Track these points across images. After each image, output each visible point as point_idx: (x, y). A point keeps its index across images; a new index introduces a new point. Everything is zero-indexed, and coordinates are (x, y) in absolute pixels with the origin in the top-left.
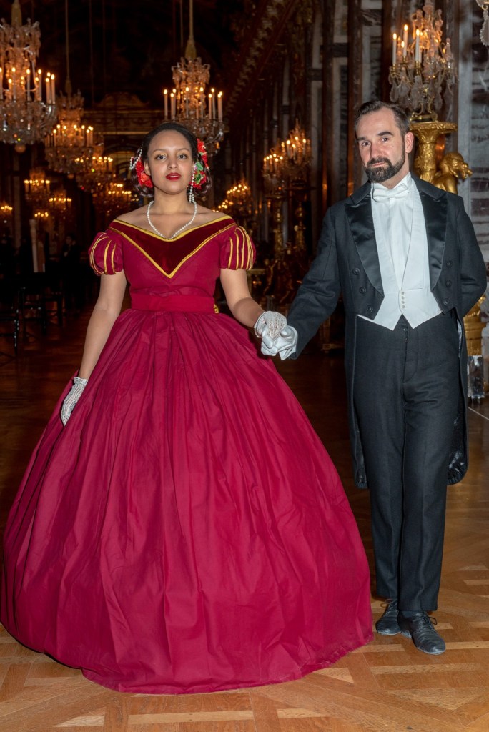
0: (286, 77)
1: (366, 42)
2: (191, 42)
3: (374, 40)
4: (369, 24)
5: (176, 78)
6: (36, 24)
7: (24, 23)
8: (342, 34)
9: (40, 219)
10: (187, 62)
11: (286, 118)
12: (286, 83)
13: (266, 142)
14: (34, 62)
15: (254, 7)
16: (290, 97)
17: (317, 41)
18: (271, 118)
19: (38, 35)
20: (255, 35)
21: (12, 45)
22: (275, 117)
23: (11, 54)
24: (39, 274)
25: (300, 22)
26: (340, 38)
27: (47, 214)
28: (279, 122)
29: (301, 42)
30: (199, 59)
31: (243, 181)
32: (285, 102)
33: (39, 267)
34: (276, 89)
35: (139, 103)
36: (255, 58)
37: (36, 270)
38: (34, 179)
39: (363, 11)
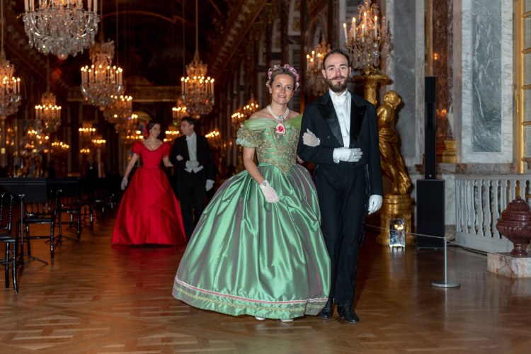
0: (242, 68)
1: (290, 53)
2: (197, 53)
3: (295, 52)
4: (292, 43)
5: (188, 72)
6: (112, 42)
7: (106, 41)
8: (277, 47)
9: (83, 153)
10: (194, 63)
11: (242, 93)
12: (242, 73)
13: (229, 107)
14: (111, 62)
15: (222, 28)
16: (245, 81)
17: (262, 50)
18: (232, 92)
19: (113, 48)
20: (222, 44)
21: (99, 52)
22: (235, 92)
23: (98, 58)
24: (102, 178)
25: (251, 38)
26: (276, 50)
27: (88, 151)
28: (238, 95)
29: (252, 50)
30: (201, 62)
31: (216, 129)
32: (242, 83)
33: (102, 174)
34: (235, 76)
35: (147, 82)
36: (222, 57)
37: (100, 176)
38: (85, 128)
39: (289, 36)
